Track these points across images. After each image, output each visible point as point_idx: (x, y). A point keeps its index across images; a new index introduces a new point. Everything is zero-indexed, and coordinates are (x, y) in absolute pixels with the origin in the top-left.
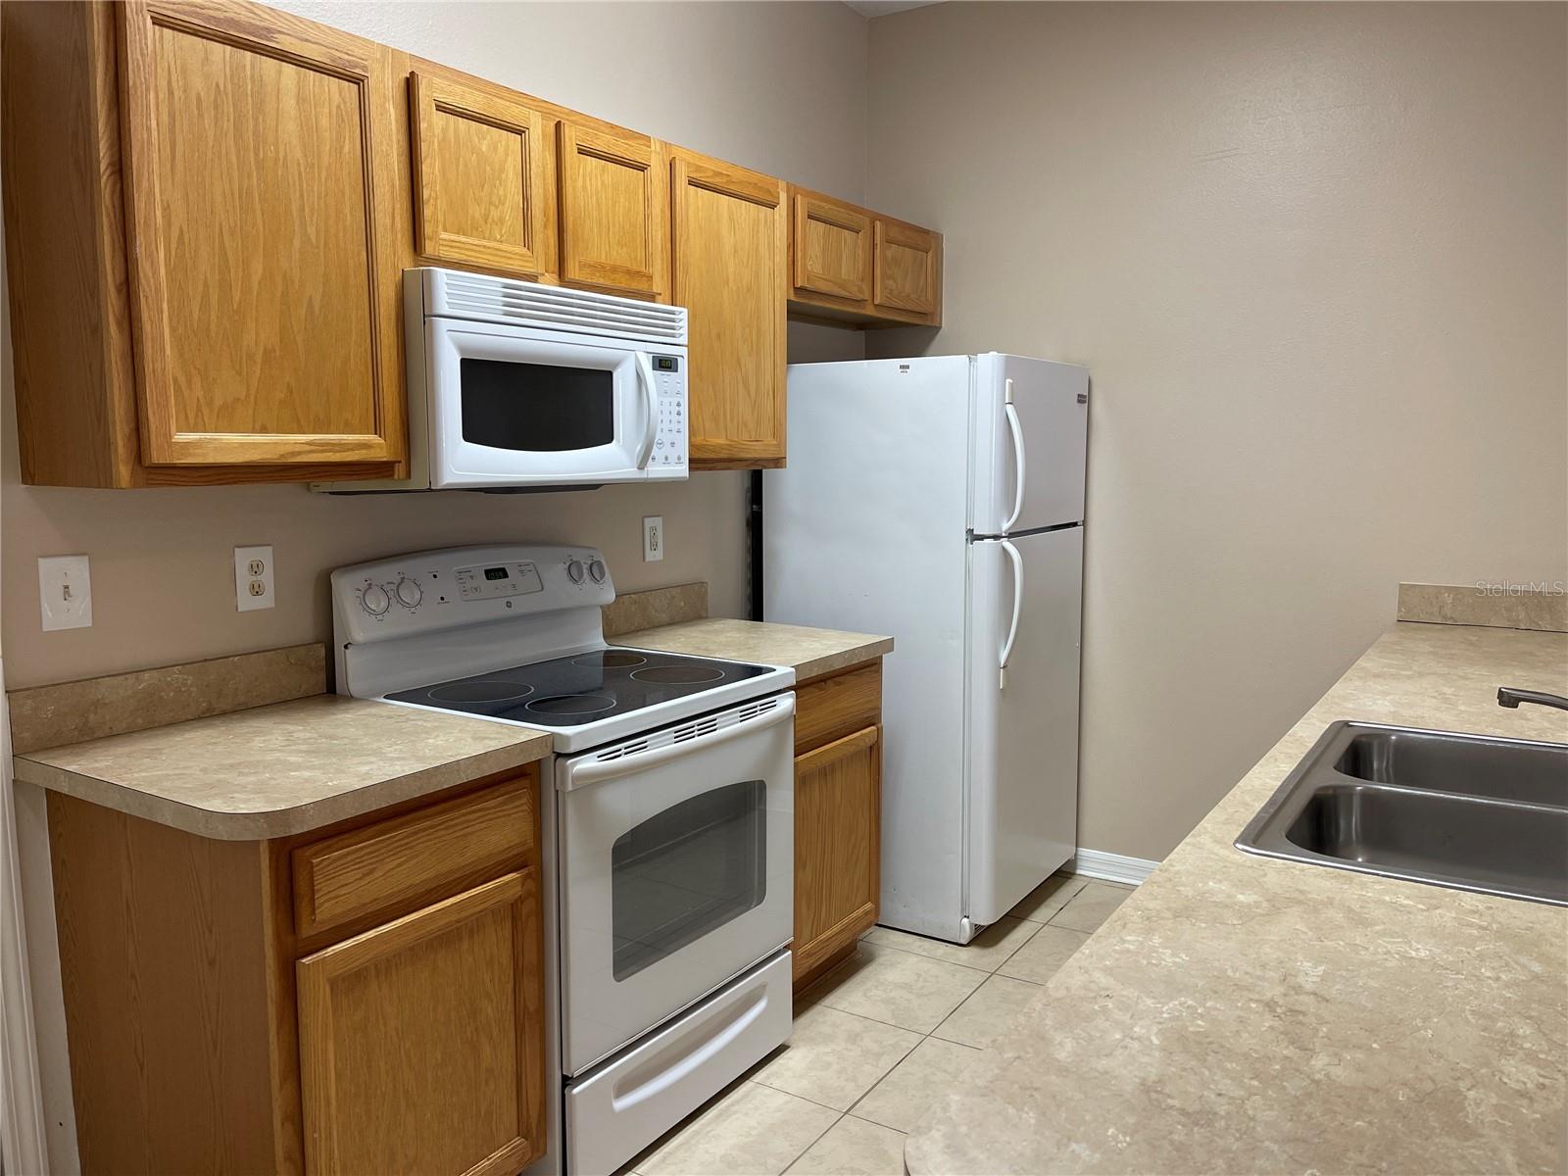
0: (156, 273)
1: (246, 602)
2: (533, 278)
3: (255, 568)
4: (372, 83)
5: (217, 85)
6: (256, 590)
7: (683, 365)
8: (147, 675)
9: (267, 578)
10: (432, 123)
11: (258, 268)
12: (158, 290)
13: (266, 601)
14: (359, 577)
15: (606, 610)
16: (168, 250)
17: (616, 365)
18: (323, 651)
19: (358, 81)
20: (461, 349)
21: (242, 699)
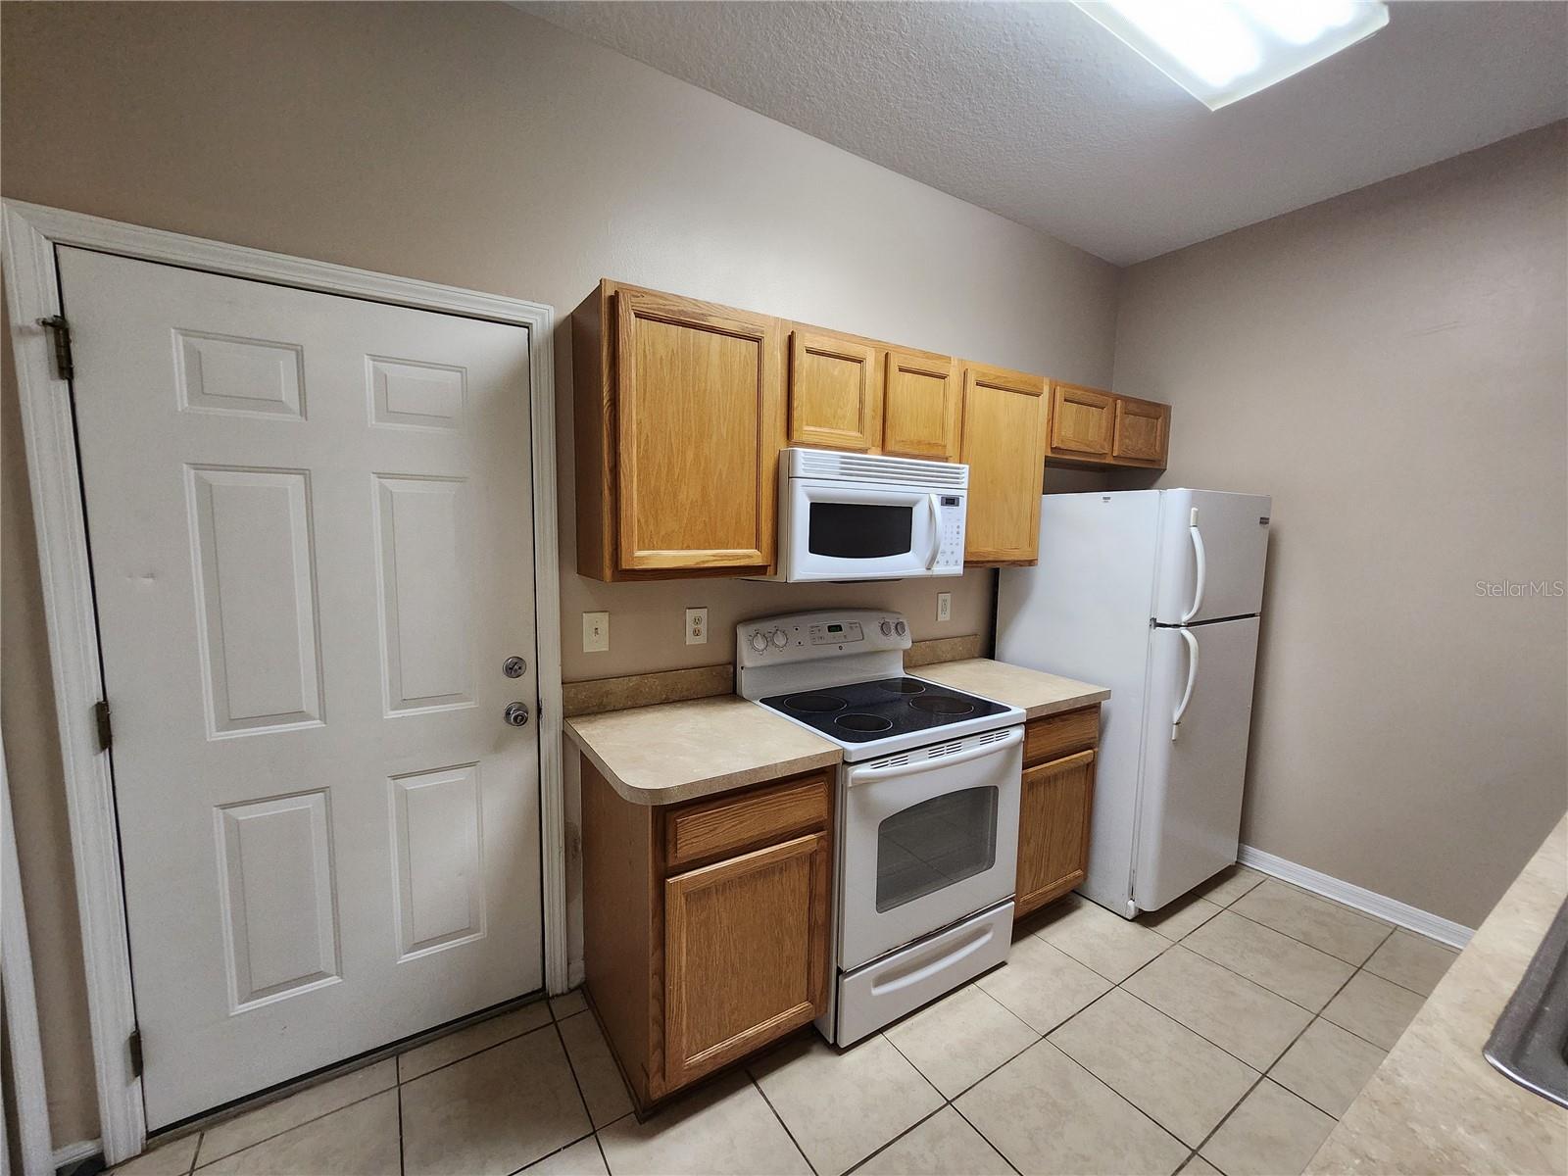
0: (630, 460)
1: (691, 640)
2: (864, 451)
3: (697, 621)
4: (766, 342)
5: (673, 351)
6: (696, 633)
7: (963, 502)
8: (634, 678)
9: (703, 627)
10: (802, 360)
11: (690, 455)
12: (631, 470)
13: (702, 640)
14: (752, 628)
15: (905, 651)
16: (639, 447)
17: (916, 502)
18: (732, 670)
19: (758, 340)
20: (810, 497)
21: (685, 693)
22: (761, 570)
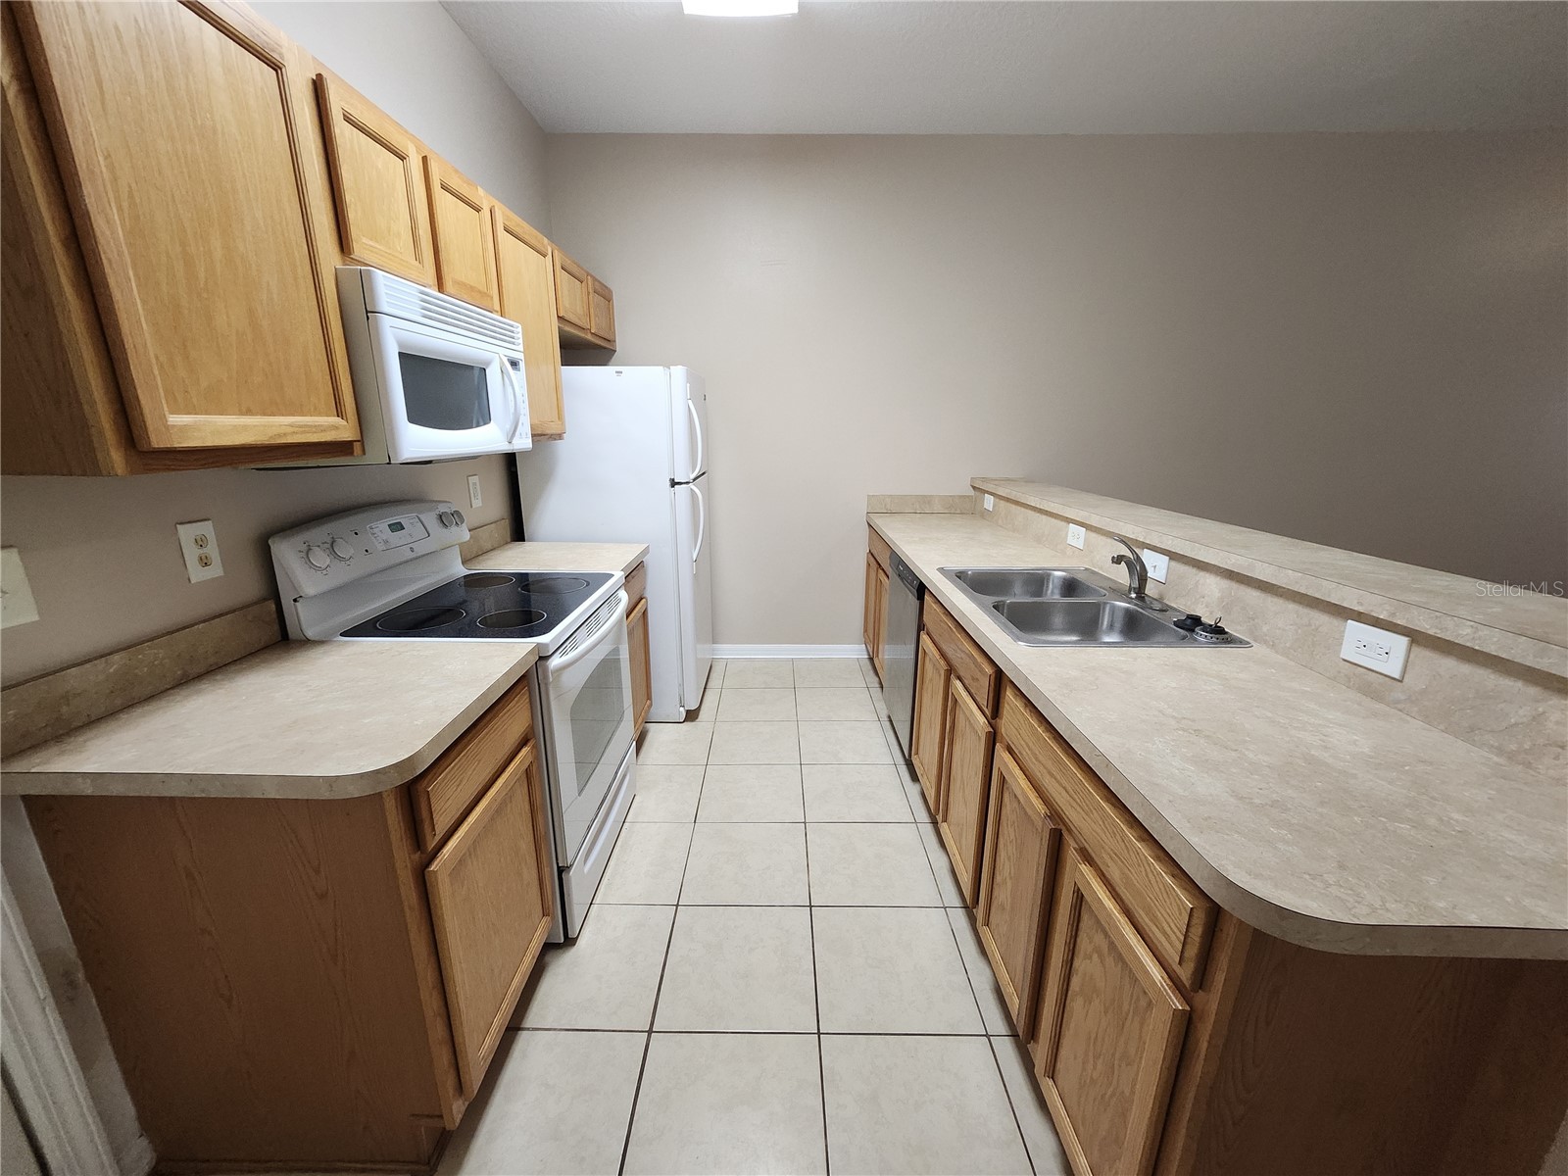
0: (113, 233)
1: (197, 574)
2: (424, 284)
3: (201, 542)
4: (289, 71)
6: (205, 562)
7: (522, 365)
8: (116, 657)
9: (212, 550)
10: (342, 128)
11: (216, 245)
13: (216, 571)
14: (298, 541)
15: (461, 545)
16: (120, 209)
17: (488, 363)
18: (273, 607)
19: (276, 67)
20: (400, 345)
21: (212, 660)
22: (343, 448)
